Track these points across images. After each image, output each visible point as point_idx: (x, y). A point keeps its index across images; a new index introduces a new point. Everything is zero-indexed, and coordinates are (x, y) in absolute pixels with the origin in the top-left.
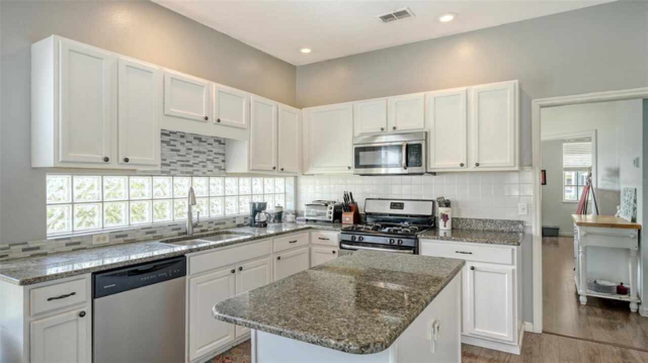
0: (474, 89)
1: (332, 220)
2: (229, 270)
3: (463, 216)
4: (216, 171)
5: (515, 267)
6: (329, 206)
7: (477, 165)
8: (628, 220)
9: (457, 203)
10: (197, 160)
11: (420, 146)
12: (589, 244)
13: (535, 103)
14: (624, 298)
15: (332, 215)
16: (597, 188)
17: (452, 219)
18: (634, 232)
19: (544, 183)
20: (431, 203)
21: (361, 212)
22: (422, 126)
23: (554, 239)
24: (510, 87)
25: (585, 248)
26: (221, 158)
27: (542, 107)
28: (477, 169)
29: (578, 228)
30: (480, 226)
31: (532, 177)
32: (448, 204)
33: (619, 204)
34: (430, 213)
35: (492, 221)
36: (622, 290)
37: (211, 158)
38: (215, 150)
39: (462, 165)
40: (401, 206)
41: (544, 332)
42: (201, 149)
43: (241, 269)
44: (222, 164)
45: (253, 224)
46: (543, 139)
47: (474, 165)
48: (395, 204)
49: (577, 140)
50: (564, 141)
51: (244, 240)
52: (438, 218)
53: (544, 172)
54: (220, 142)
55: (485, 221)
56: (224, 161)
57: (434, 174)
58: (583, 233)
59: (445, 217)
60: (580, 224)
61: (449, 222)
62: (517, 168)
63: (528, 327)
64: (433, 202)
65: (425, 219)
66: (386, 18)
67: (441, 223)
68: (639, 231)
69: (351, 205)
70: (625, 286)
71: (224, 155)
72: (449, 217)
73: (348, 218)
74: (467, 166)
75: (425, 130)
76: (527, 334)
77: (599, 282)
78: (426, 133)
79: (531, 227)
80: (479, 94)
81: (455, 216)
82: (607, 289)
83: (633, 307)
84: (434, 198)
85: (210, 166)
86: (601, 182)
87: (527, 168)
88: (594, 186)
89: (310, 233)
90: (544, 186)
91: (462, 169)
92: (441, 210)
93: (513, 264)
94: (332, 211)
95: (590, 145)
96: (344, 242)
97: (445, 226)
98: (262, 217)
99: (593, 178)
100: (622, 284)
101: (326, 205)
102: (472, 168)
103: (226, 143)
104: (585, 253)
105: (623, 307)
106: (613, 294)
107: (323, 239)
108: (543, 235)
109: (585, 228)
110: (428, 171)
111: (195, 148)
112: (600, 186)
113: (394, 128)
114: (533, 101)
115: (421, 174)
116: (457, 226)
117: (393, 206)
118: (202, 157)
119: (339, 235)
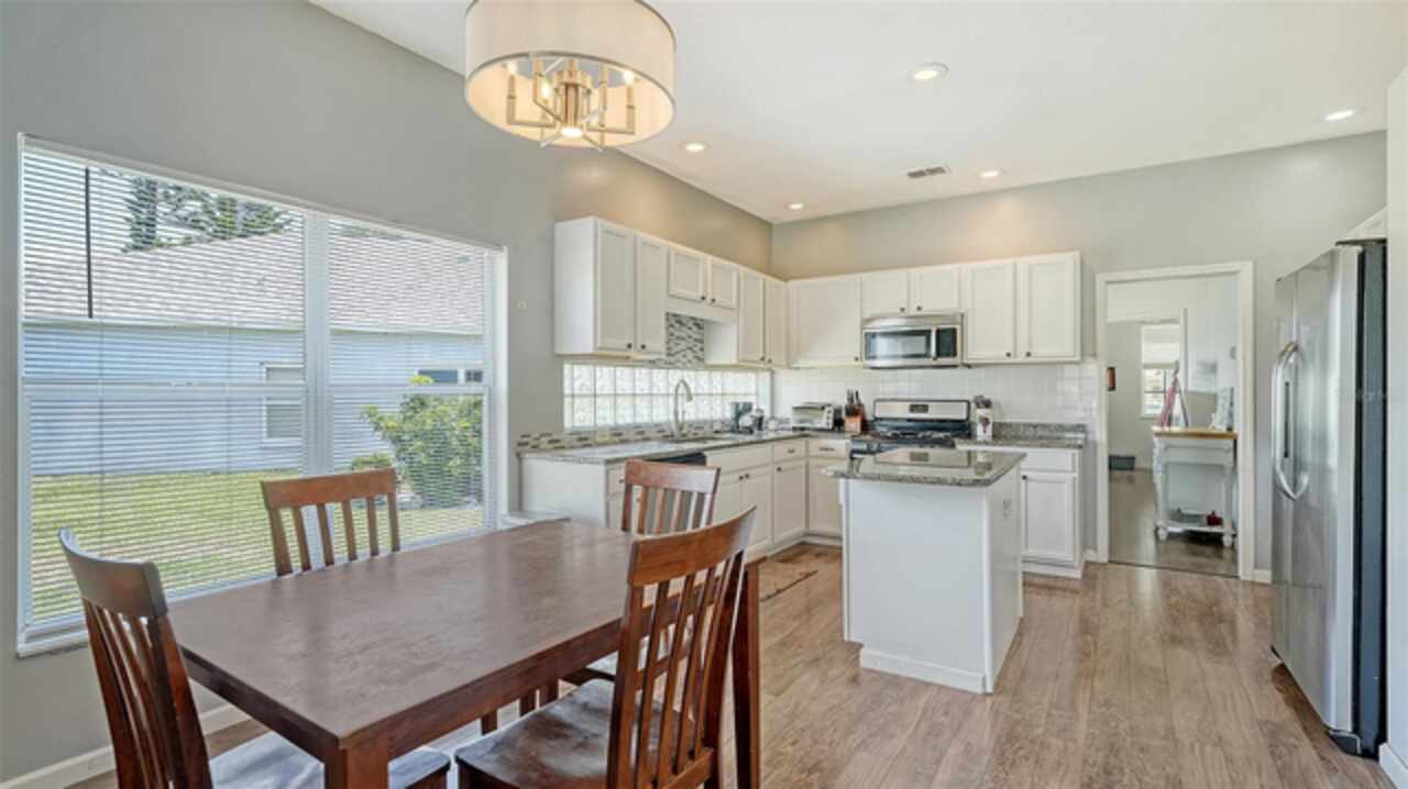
0: (1023, 262)
1: (830, 427)
2: (736, 476)
3: (1008, 420)
4: (695, 361)
5: (1076, 475)
6: (827, 409)
7: (1028, 355)
8: (1223, 429)
9: (999, 406)
10: (679, 348)
11: (954, 331)
12: (1171, 460)
13: (1100, 279)
14: (1215, 529)
15: (831, 421)
16: (1186, 391)
17: (994, 424)
18: (1230, 443)
19: (1112, 387)
20: (965, 404)
21: (869, 417)
22: (955, 306)
23: (1128, 473)
24: (1070, 260)
25: (1166, 466)
26: (699, 345)
27: (1109, 283)
28: (1029, 360)
29: (1156, 439)
30: (1030, 432)
31: (1095, 372)
32: (987, 404)
33: (1215, 411)
34: (964, 417)
35: (1045, 426)
36: (1214, 520)
37: (690, 345)
38: (695, 336)
39: (1009, 355)
40: (925, 409)
41: (1110, 562)
42: (683, 334)
43: (747, 476)
44: (700, 354)
45: (736, 429)
46: (1110, 320)
47: (1024, 354)
48: (916, 406)
49: (1164, 322)
50: (1144, 323)
51: (729, 446)
52: (974, 423)
53: (1112, 370)
54: (699, 324)
55: (1035, 426)
56: (702, 350)
57: (969, 366)
58: (1163, 445)
59: (985, 421)
60: (1158, 434)
61: (990, 428)
62: (1077, 358)
63: (1091, 556)
64: (968, 403)
65: (957, 425)
66: (914, 175)
67: (979, 430)
68: (1235, 442)
69: (857, 408)
70: (1218, 515)
71: (701, 341)
72: (991, 420)
73: (853, 424)
74: (1016, 356)
75: (962, 311)
76: (1088, 564)
77: (1184, 511)
78: (962, 316)
79: (1094, 432)
80: (1031, 268)
81: (998, 420)
82: (1194, 518)
83: (1227, 540)
84: (971, 398)
85: (690, 355)
86: (1192, 381)
87: (1089, 359)
88: (1182, 386)
89: (807, 443)
90: (1112, 393)
91: (1009, 360)
92: (981, 412)
93: (1074, 471)
94: (831, 415)
95: (1176, 328)
96: (854, 451)
97: (985, 432)
98: (746, 421)
99: (1180, 376)
100: (1213, 513)
101: (823, 408)
102: (1021, 358)
103: (706, 326)
104: (1165, 472)
105: (1215, 541)
106: (1202, 526)
107: (827, 449)
108: (1111, 468)
109: (1165, 439)
110: (965, 361)
111: (677, 334)
112: (1191, 388)
113: (919, 308)
114: (1098, 276)
115: (955, 366)
116: (1000, 432)
117: (913, 408)
118: (683, 345)
119: (847, 444)
